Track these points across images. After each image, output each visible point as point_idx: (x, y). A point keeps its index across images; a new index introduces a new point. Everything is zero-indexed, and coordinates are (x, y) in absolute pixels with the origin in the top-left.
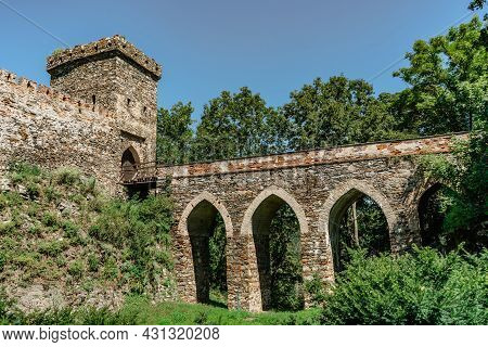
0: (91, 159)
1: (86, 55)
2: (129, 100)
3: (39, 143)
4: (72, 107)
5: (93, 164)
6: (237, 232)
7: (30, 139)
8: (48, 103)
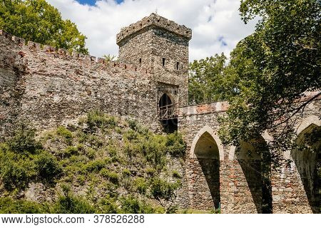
0: (135, 104)
1: (136, 30)
2: (164, 59)
3: (99, 96)
4: (120, 70)
5: (136, 107)
6: (226, 157)
7: (93, 93)
8: (104, 69)
